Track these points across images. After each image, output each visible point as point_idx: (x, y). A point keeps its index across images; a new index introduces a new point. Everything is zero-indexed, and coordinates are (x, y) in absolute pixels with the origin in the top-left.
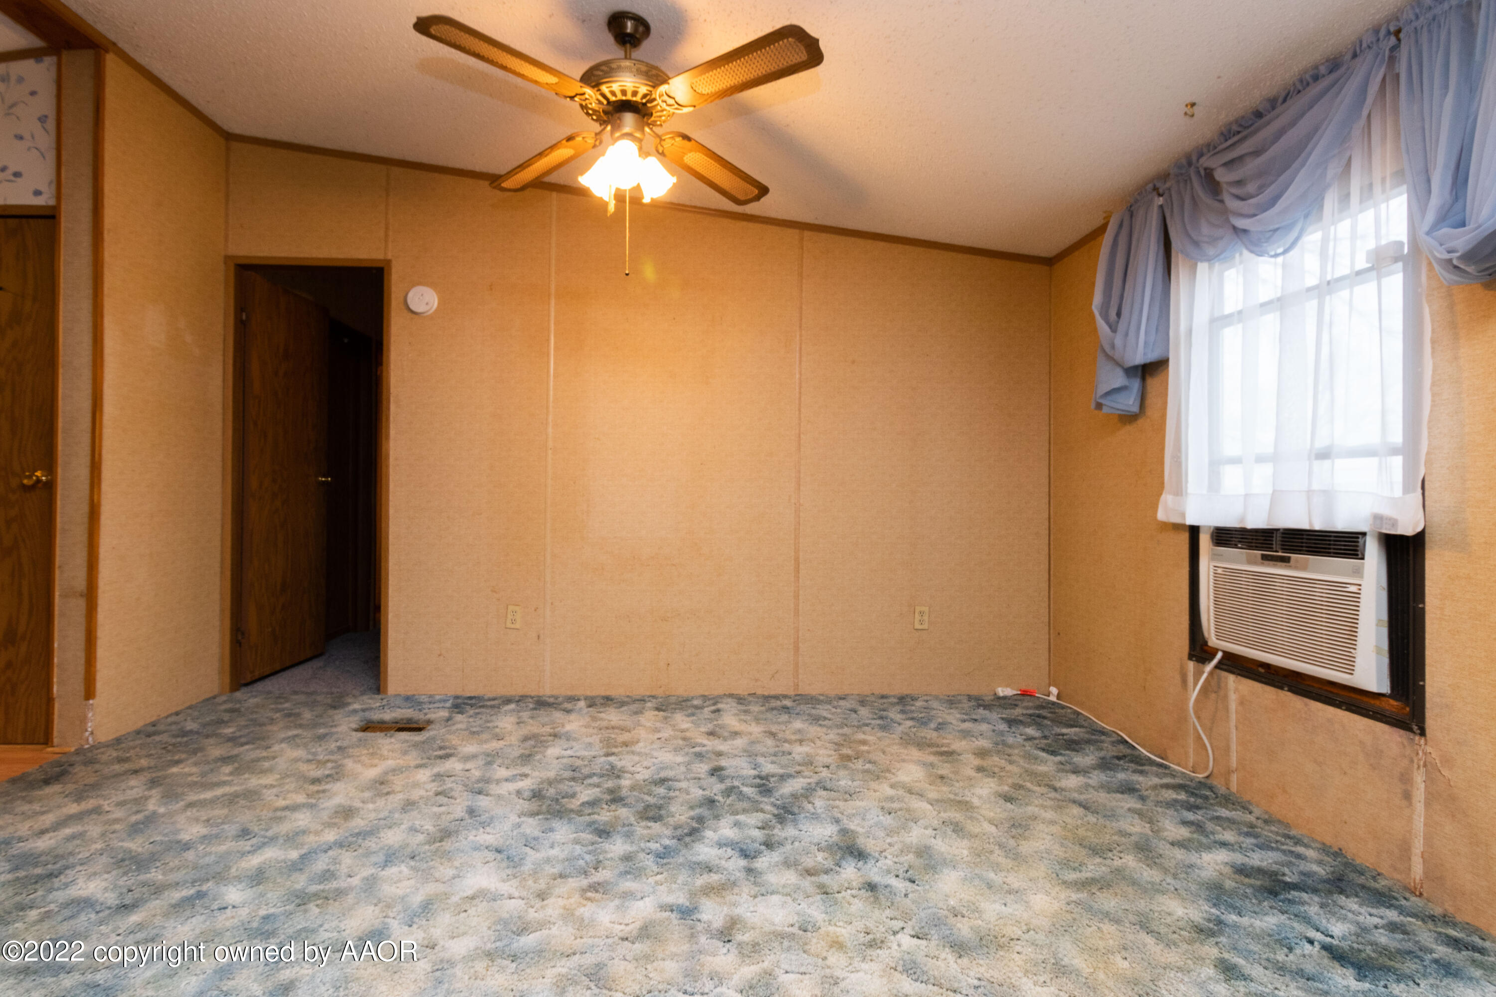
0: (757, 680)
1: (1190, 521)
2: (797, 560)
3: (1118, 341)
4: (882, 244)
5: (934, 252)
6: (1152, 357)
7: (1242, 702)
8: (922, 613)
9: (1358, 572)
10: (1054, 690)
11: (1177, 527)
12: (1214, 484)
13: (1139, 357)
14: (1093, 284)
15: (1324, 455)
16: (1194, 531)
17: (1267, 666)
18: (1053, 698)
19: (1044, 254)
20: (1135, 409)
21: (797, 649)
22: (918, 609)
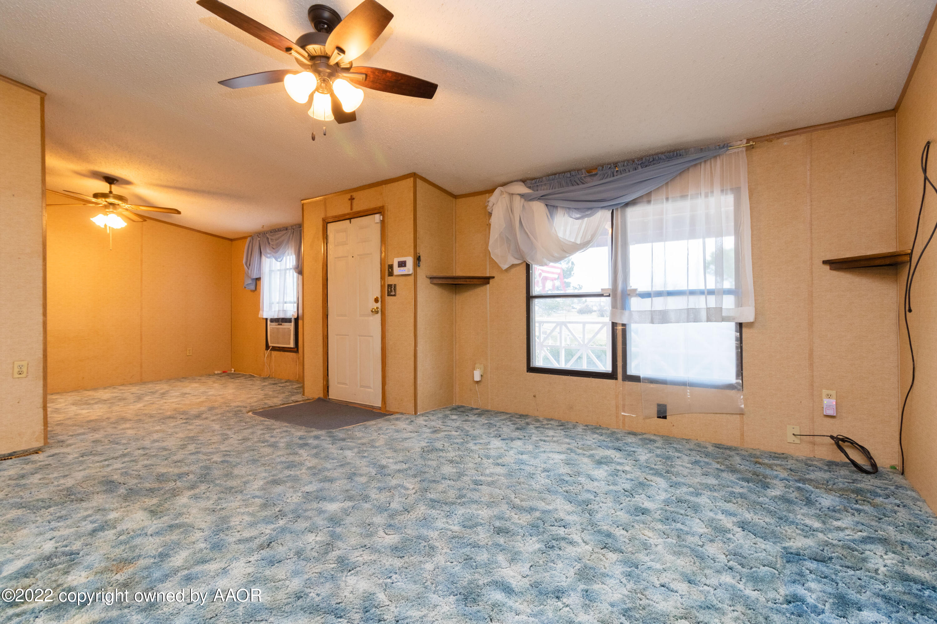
0: (124, 379)
1: (265, 317)
2: (141, 335)
3: (249, 272)
4: (174, 227)
5: (194, 232)
6: (257, 277)
7: (275, 357)
8: (189, 350)
9: (291, 325)
10: (233, 370)
11: (263, 319)
12: (270, 307)
13: (255, 276)
14: (244, 252)
15: (286, 303)
16: (266, 319)
17: (279, 347)
18: (233, 372)
19: (230, 237)
20: (254, 289)
21: (141, 366)
22: (188, 349)
